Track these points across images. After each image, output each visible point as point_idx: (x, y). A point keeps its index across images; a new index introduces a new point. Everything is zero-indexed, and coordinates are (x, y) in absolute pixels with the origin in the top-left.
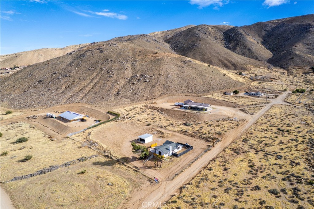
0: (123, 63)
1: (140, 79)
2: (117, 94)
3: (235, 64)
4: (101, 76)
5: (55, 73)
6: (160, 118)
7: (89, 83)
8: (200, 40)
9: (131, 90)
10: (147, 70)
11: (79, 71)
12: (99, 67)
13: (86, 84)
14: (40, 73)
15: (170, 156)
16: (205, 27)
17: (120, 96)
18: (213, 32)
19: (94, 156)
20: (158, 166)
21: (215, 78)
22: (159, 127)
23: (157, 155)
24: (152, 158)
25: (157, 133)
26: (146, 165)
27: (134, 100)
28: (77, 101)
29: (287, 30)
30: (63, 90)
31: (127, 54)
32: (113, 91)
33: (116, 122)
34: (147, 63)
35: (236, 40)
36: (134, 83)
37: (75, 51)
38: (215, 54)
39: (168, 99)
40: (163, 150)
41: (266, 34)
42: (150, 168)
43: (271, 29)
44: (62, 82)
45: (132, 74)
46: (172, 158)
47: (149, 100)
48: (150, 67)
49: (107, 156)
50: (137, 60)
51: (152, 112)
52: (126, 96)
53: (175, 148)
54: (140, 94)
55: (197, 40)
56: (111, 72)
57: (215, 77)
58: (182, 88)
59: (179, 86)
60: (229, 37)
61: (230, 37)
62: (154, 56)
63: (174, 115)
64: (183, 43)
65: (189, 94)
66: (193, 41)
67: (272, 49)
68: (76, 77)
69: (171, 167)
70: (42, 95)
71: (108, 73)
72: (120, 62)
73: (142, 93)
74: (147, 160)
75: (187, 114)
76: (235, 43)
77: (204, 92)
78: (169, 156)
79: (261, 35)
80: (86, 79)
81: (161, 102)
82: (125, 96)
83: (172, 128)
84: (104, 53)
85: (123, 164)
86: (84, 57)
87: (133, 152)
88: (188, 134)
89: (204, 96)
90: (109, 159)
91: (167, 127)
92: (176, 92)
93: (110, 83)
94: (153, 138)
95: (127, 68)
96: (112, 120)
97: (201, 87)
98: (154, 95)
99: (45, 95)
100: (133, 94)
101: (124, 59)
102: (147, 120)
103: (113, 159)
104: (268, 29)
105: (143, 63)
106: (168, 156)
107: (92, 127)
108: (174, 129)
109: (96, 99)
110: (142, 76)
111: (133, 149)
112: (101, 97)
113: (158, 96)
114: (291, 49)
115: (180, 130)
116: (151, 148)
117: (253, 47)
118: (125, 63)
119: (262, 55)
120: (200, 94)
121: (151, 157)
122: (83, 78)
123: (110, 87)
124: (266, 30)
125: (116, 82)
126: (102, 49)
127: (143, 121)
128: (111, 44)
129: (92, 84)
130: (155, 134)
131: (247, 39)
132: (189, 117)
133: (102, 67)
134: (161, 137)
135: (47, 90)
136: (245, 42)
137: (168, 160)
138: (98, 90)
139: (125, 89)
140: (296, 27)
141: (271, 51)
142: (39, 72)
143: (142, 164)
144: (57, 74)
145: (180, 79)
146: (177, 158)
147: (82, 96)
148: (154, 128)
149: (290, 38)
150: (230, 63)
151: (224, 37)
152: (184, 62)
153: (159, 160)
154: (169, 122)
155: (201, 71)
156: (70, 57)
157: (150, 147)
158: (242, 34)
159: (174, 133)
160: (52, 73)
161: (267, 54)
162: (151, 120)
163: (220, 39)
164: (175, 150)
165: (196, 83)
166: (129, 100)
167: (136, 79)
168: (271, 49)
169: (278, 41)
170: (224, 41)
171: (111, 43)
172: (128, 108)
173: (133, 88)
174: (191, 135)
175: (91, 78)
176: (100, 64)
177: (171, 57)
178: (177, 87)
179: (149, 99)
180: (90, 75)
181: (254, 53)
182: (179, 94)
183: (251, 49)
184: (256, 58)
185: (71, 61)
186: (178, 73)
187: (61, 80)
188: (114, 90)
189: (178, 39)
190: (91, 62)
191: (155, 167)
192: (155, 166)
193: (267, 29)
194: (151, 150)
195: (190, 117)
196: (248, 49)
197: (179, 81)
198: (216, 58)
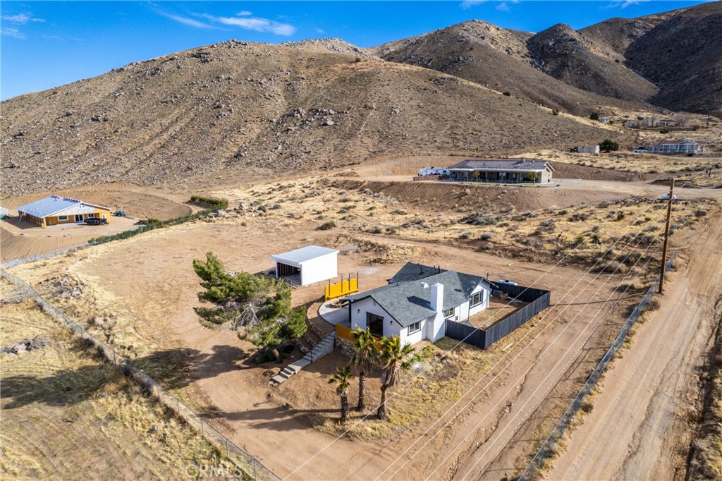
0: (260, 83)
1: (307, 120)
2: (235, 157)
3: (569, 102)
4: (196, 115)
5: (68, 115)
6: (371, 209)
7: (158, 134)
8: (472, 49)
9: (280, 147)
10: (329, 98)
11: (134, 107)
12: (192, 95)
13: (147, 137)
14: (24, 117)
15: (437, 343)
16: (481, 25)
17: (243, 162)
18: (501, 36)
19: (22, 349)
20: (360, 407)
21: (530, 118)
22: (367, 231)
23: (356, 336)
24: (326, 357)
25: (357, 252)
26: (284, 401)
27: (284, 169)
28: (109, 179)
29: (692, 28)
30: (76, 154)
31: (275, 63)
32: (225, 149)
33: (209, 221)
34: (328, 83)
35: (560, 55)
36: (288, 130)
37: (134, 64)
38: (512, 81)
39: (396, 165)
40: (392, 304)
41: (631, 45)
42: (308, 420)
43: (644, 34)
44: (80, 135)
45: (284, 110)
46: (449, 353)
47: (332, 169)
48: (340, 91)
49: (86, 345)
50: (303, 76)
51: (341, 194)
52: (261, 161)
53: (461, 295)
54: (304, 156)
55: (463, 48)
56: (223, 106)
57: (531, 115)
58: (435, 139)
59: (426, 135)
60: (542, 48)
61: (545, 50)
62: (351, 67)
63: (422, 197)
64: (427, 59)
65: (460, 153)
66: (453, 52)
67: (653, 77)
68: (124, 121)
69: (458, 420)
70: (12, 167)
71: (215, 108)
72: (252, 81)
73: (312, 153)
74: (297, 368)
75: (468, 191)
76: (559, 62)
77: (507, 147)
78: (426, 339)
79: (621, 48)
80: (150, 125)
81: (372, 172)
82: (259, 161)
83: (421, 234)
84: (211, 63)
85: (146, 391)
86: (155, 74)
87: (205, 314)
88: (496, 249)
89: (510, 157)
90: (89, 362)
91: (398, 232)
92: (420, 147)
93: (217, 131)
94: (338, 267)
95: (272, 95)
96: (197, 216)
97: (493, 136)
98: (348, 156)
99: (19, 167)
100: (284, 155)
101: (265, 75)
102: (323, 215)
103: (108, 361)
104: (637, 32)
105: (318, 83)
106: (425, 344)
107: (112, 238)
108: (431, 235)
109: (167, 171)
110: (314, 111)
111: (204, 297)
112: (184, 166)
113: (361, 159)
114: (714, 69)
115: (456, 236)
116: (327, 303)
117: (605, 69)
118: (268, 85)
119: (632, 88)
120: (496, 153)
121: (324, 348)
122: (143, 122)
123: (215, 142)
124: (631, 36)
125: (237, 128)
126: (207, 54)
127: (306, 217)
128: (232, 43)
129: (165, 136)
130: (351, 252)
131: (588, 51)
132: (480, 199)
133: (202, 94)
134: (375, 261)
135: (31, 155)
136: (584, 58)
137: (428, 367)
138: (179, 149)
139: (261, 144)
140: (715, 20)
141: (653, 81)
142: (24, 113)
143: (263, 391)
144: (73, 116)
145: (428, 119)
146: (481, 355)
147: (128, 165)
148: (346, 236)
149: (702, 47)
150: (555, 100)
151: (528, 49)
152: (438, 81)
153: (368, 365)
154: (406, 218)
155: (486, 103)
156: (119, 77)
157: (323, 299)
158: (576, 40)
159: (429, 247)
160: (59, 115)
161: (646, 87)
162: (336, 215)
163: (518, 52)
164: (457, 310)
165: (478, 127)
166: (270, 171)
167: (295, 120)
168: (651, 76)
169: (669, 56)
170: (529, 59)
171: (233, 41)
172: (261, 188)
173: (284, 142)
174: (512, 251)
175: (166, 122)
176: (196, 88)
177: (397, 69)
178: (419, 137)
179: (333, 165)
180: (162, 116)
181: (609, 85)
182: (430, 152)
183: (601, 74)
184: (618, 96)
185: (120, 87)
186: (422, 104)
187: (78, 129)
188: (227, 148)
189: (413, 52)
190: (173, 85)
191: (343, 419)
192: (343, 411)
193: (634, 33)
194: (324, 310)
195: (485, 199)
196: (593, 75)
197: (424, 124)
198: (516, 89)
